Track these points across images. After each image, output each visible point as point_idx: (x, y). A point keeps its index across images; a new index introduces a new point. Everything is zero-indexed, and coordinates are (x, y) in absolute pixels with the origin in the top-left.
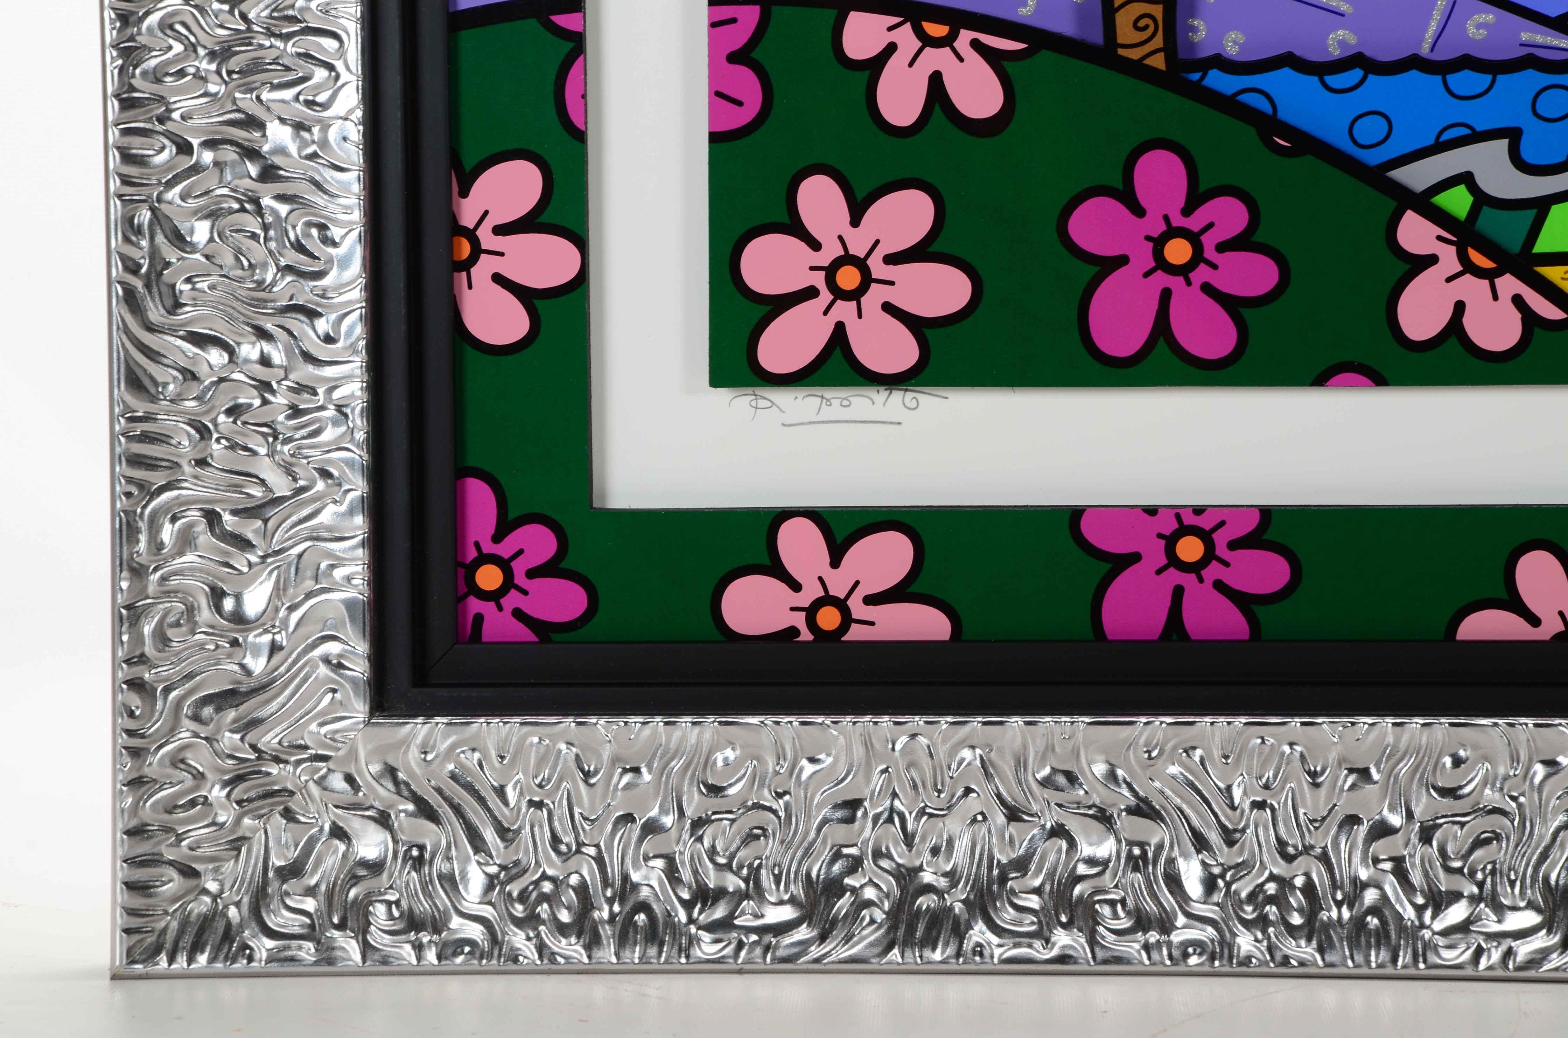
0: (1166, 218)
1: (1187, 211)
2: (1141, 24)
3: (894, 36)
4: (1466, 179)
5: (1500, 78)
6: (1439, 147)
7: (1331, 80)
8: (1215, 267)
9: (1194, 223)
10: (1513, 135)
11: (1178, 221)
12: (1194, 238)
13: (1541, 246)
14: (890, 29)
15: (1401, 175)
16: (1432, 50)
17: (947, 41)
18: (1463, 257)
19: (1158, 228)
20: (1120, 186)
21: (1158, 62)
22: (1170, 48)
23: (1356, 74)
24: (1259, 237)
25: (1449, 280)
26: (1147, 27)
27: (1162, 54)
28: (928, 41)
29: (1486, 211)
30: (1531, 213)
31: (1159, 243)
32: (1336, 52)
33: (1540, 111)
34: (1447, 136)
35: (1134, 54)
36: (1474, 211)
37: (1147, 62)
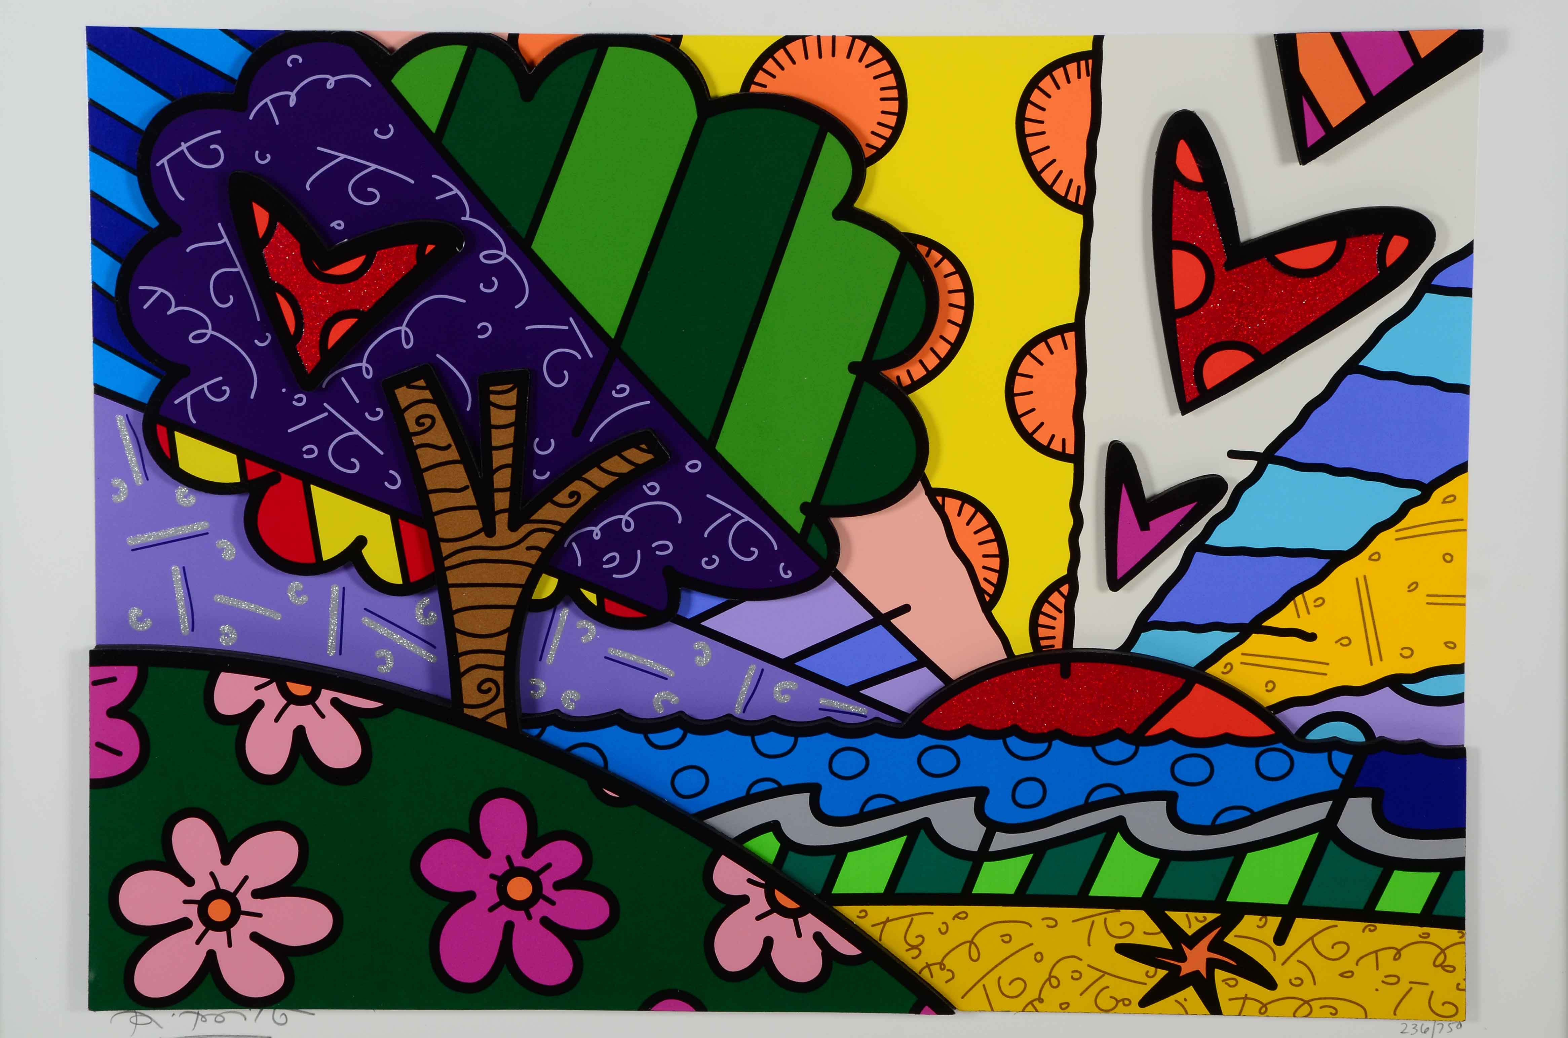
0: (509, 859)
1: (528, 853)
2: (485, 687)
3: (261, 695)
4: (774, 827)
5: (800, 739)
6: (749, 799)
7: (655, 738)
8: (552, 903)
9: (534, 863)
10: (814, 790)
11: (519, 861)
12: (534, 877)
13: (840, 888)
14: (257, 688)
15: (719, 822)
16: (744, 711)
17: (310, 700)
18: (770, 898)
19: (502, 868)
20: (467, 830)
21: (500, 720)
22: (510, 709)
23: (677, 733)
24: (592, 877)
25: (759, 918)
26: (490, 690)
27: (504, 714)
28: (292, 699)
29: (791, 855)
30: (831, 859)
31: (502, 881)
32: (661, 712)
33: (835, 768)
34: (756, 789)
35: (479, 714)
36: (781, 855)
37: (490, 720)
